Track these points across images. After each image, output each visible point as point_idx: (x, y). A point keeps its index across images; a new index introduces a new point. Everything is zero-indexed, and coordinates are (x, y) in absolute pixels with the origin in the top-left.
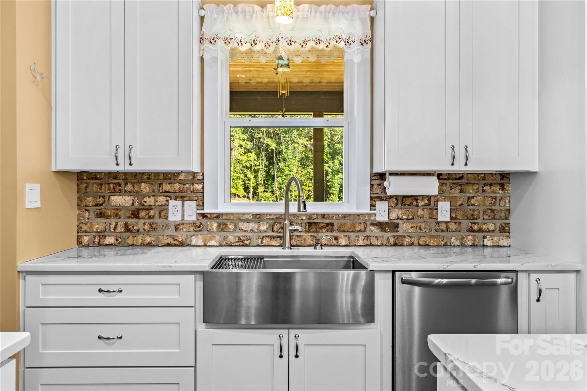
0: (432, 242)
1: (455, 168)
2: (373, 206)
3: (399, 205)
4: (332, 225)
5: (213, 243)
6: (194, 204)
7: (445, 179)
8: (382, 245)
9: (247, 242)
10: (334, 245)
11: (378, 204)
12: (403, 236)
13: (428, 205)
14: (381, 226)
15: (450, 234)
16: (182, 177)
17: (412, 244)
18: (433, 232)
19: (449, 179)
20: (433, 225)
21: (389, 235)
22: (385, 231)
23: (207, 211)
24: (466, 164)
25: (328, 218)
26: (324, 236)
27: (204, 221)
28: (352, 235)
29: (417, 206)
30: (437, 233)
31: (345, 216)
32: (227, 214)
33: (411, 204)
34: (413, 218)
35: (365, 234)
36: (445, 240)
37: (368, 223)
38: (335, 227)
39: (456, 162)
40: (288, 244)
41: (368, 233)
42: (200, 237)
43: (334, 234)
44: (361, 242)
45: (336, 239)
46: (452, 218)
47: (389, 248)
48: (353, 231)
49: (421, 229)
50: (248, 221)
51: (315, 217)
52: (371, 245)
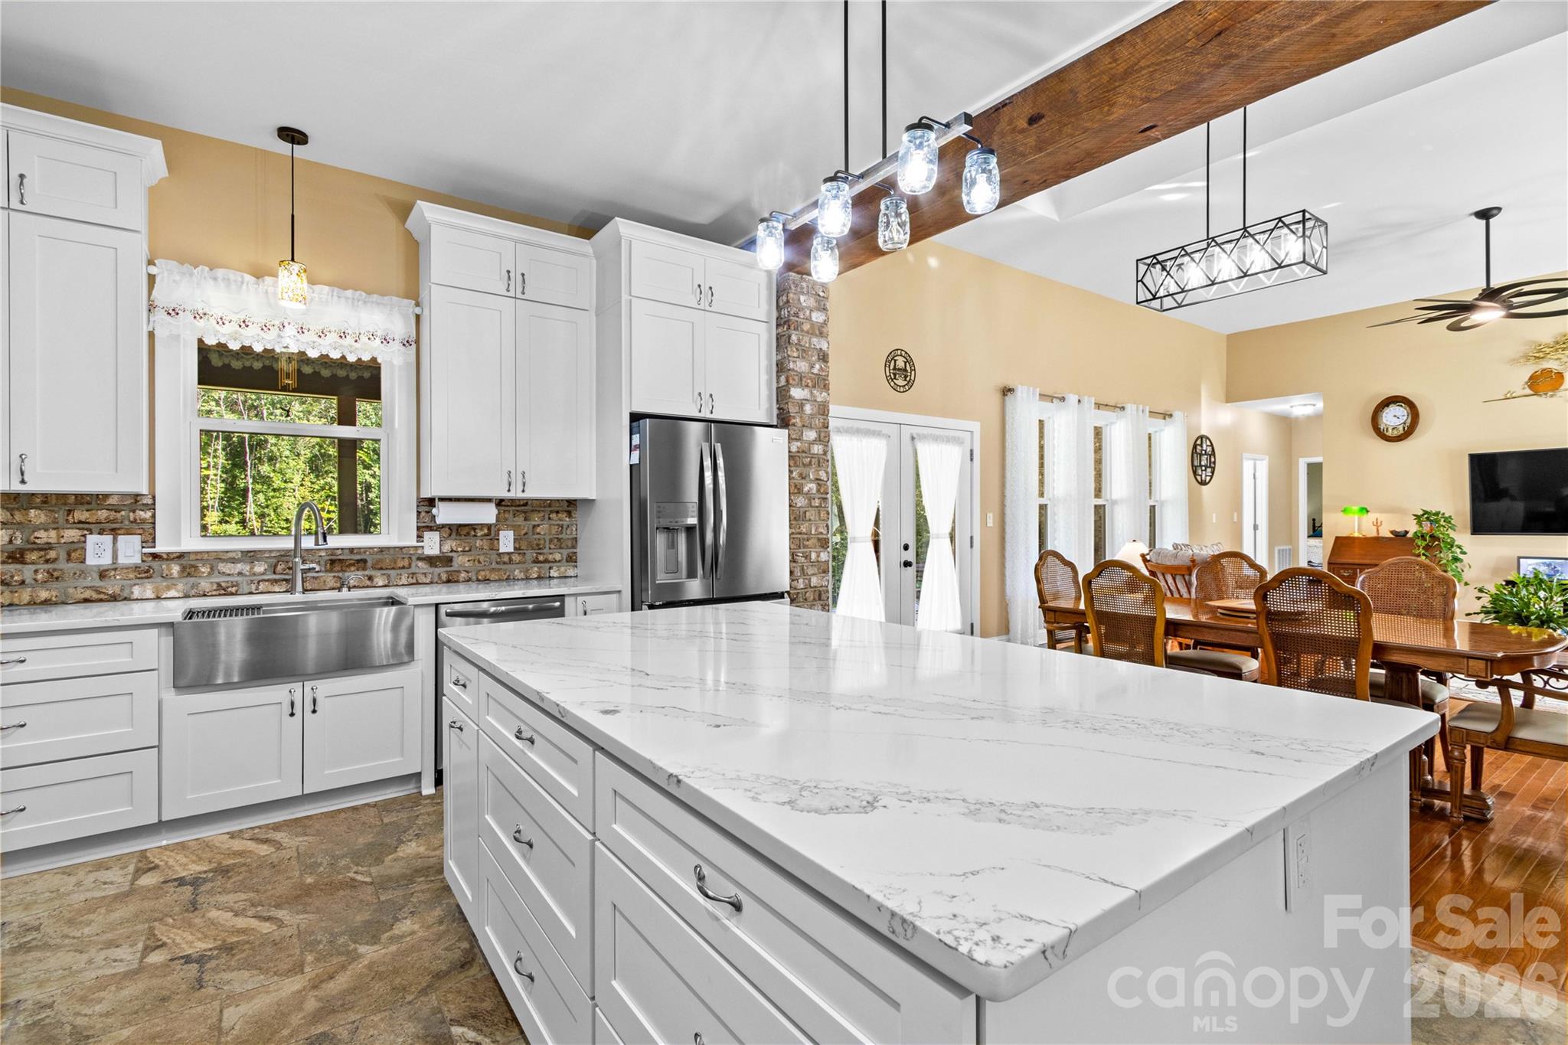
0: (493, 577)
1: (512, 495)
2: (420, 537)
3: (454, 534)
4: (365, 561)
5: (172, 593)
6: (136, 540)
7: (508, 506)
8: (432, 583)
9: (233, 590)
10: (368, 587)
11: (427, 535)
12: (459, 572)
13: (489, 534)
14: (431, 560)
15: (514, 566)
16: (110, 501)
17: (469, 580)
18: (494, 565)
19: (512, 506)
20: (494, 557)
21: (442, 571)
22: (436, 567)
23: (160, 548)
24: (523, 491)
25: (359, 553)
26: (353, 576)
27: (155, 564)
28: (392, 573)
29: (475, 536)
30: (498, 566)
31: (382, 550)
32: (196, 553)
33: (468, 534)
34: (470, 550)
35: (410, 571)
36: (508, 574)
37: (414, 558)
38: (369, 564)
39: (513, 488)
40: (299, 587)
41: (413, 569)
42: (149, 586)
43: (367, 573)
44: (404, 581)
45: (370, 578)
46: (515, 548)
47: (440, 586)
48: (393, 568)
49: (479, 562)
50: (234, 561)
51: (339, 552)
52: (418, 583)
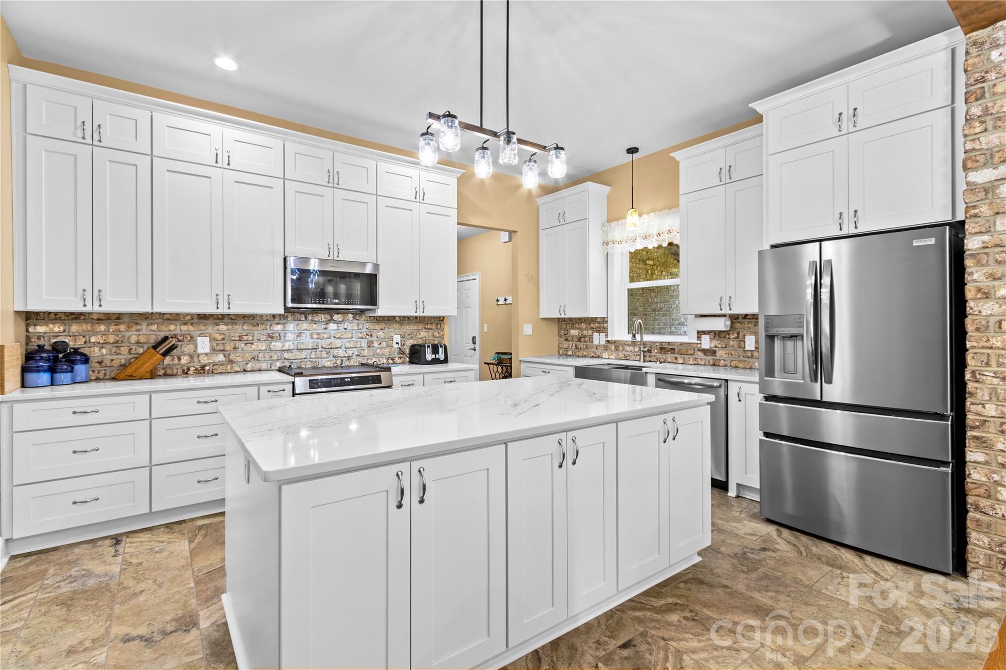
0: (741, 365)
1: (724, 312)
2: (699, 338)
3: (717, 336)
4: (674, 349)
5: (612, 357)
6: (604, 334)
7: (750, 319)
8: (705, 365)
9: (628, 358)
10: (675, 363)
11: (703, 337)
12: (720, 360)
13: (738, 337)
14: (705, 352)
15: (755, 360)
16: (598, 320)
17: (726, 366)
18: (741, 358)
19: (753, 319)
20: (741, 352)
21: (710, 358)
22: (707, 355)
23: (609, 339)
25: (672, 345)
26: (670, 357)
27: (608, 345)
28: (686, 357)
29: (729, 338)
30: (744, 359)
31: (682, 344)
32: (619, 341)
33: (725, 337)
34: (726, 347)
35: (694, 357)
36: (750, 364)
37: (696, 349)
38: (676, 351)
39: (723, 307)
40: (642, 360)
41: (696, 356)
42: (607, 353)
43: (675, 355)
44: (691, 362)
45: (676, 359)
46: (756, 348)
47: (709, 367)
48: (686, 354)
49: (732, 355)
50: (629, 345)
51: (664, 344)
52: (698, 364)
